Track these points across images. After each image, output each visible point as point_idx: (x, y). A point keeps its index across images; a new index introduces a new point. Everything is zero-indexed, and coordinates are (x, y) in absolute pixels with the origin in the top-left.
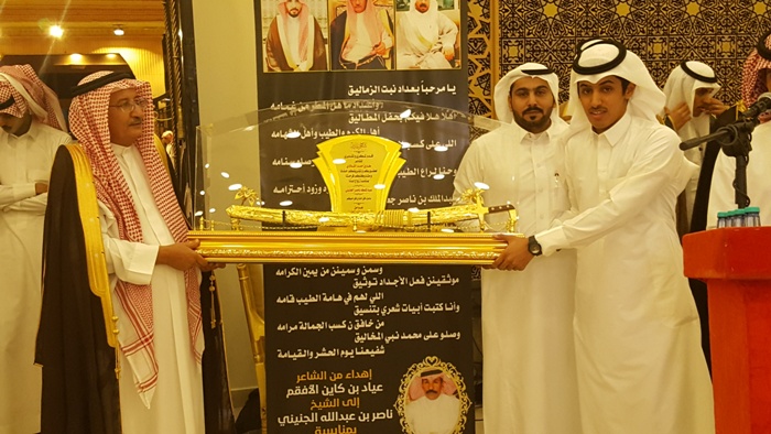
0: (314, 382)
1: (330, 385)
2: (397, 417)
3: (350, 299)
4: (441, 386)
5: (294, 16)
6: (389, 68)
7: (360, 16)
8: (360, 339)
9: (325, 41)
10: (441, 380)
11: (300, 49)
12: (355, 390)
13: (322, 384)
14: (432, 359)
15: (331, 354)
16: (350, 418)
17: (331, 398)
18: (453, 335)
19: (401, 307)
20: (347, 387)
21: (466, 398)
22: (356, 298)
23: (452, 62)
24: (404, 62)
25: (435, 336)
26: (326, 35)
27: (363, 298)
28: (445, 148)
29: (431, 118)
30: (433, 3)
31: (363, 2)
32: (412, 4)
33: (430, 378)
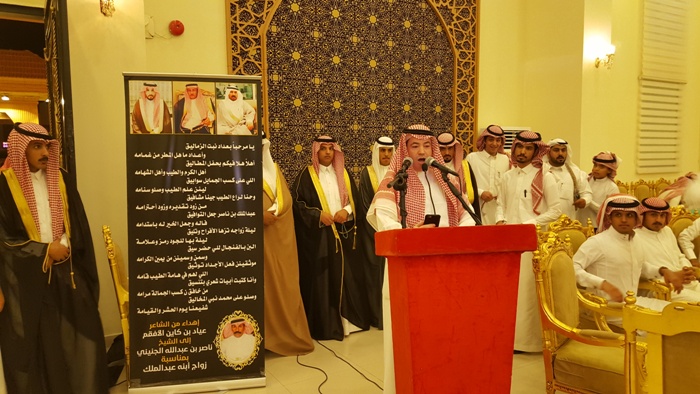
0: (161, 329)
1: (172, 330)
2: (215, 349)
3: (186, 275)
4: (244, 329)
5: (150, 100)
7: (193, 101)
8: (192, 301)
9: (171, 116)
10: (244, 325)
11: (154, 120)
12: (188, 333)
13: (166, 330)
14: (238, 312)
15: (172, 310)
16: (185, 350)
17: (172, 338)
18: (252, 297)
19: (219, 281)
20: (183, 331)
21: (259, 336)
22: (190, 275)
23: (252, 131)
24: (222, 130)
25: (241, 298)
26: (171, 112)
27: (194, 275)
28: (248, 183)
29: (239, 164)
30: (240, 95)
31: (195, 93)
32: (226, 95)
33: (237, 324)
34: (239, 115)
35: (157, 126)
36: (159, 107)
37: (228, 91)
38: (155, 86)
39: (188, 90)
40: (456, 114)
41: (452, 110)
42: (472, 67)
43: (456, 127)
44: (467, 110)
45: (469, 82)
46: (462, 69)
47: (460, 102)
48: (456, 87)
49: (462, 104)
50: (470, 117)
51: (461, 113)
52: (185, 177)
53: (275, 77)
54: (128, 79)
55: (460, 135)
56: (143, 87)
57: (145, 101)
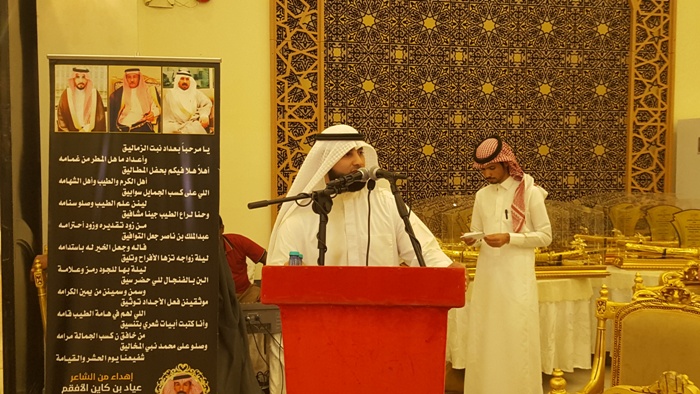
0: (85, 382)
1: (99, 385)
3: (117, 315)
4: (190, 388)
5: (80, 89)
6: (156, 132)
7: (134, 91)
8: (124, 348)
9: (105, 109)
10: (190, 383)
11: (85, 115)
12: (119, 390)
14: (183, 366)
15: (100, 359)
18: (202, 347)
19: (160, 322)
20: (112, 386)
22: (123, 314)
23: (207, 129)
24: (168, 127)
25: (187, 347)
26: (105, 105)
27: (128, 314)
28: (200, 197)
29: (189, 172)
30: (193, 83)
31: (136, 80)
32: (176, 83)
33: (181, 381)
34: (191, 108)
35: (88, 122)
36: (90, 98)
37: (178, 78)
38: (87, 71)
39: (127, 77)
40: (633, 97)
41: (627, 90)
42: (663, 23)
43: (633, 116)
44: (654, 90)
45: (658, 47)
46: (645, 27)
47: (641, 78)
48: (634, 55)
49: (645, 81)
50: (660, 101)
51: (643, 96)
52: (120, 188)
53: (337, 52)
54: (54, 62)
55: (641, 130)
56: (73, 74)
57: (74, 91)
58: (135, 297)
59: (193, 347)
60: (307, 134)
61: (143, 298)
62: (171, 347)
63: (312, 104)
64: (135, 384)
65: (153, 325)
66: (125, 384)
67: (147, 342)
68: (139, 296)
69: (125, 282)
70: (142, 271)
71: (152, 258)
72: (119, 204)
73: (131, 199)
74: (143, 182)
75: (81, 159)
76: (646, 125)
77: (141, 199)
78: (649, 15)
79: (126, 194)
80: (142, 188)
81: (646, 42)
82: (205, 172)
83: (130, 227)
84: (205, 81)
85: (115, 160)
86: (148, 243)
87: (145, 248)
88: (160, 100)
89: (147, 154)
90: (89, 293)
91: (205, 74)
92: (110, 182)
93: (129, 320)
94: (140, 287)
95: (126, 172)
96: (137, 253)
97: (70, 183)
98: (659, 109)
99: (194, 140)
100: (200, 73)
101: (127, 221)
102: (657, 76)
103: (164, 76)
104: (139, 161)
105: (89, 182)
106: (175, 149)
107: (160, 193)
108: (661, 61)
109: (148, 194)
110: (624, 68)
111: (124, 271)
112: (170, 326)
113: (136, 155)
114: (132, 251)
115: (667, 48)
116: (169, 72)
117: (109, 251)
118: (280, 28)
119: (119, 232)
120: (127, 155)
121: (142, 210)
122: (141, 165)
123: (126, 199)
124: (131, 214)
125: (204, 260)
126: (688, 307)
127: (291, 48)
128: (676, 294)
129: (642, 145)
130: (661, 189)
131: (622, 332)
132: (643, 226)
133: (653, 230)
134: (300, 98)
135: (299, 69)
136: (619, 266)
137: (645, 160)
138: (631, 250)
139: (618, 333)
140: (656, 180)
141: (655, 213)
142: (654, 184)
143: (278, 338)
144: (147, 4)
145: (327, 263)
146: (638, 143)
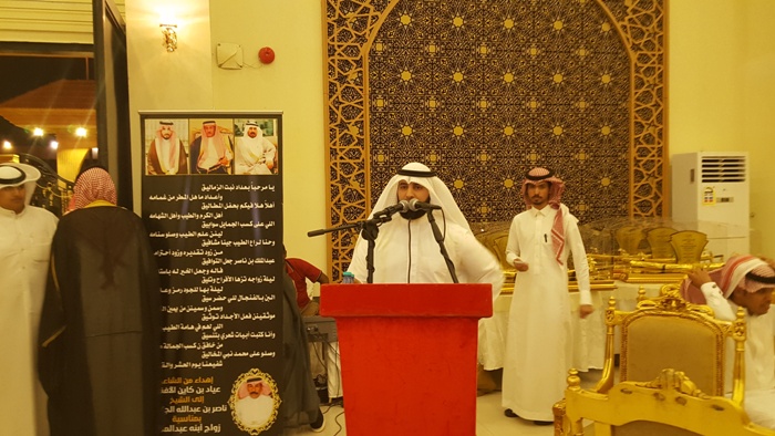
0: (173, 385)
1: (184, 387)
2: (229, 410)
3: (199, 328)
4: (261, 389)
5: (166, 139)
6: (230, 173)
7: (211, 139)
8: (205, 356)
9: (187, 155)
10: (261, 385)
11: (170, 160)
12: (201, 391)
14: (255, 370)
15: (185, 365)
16: (197, 410)
17: (184, 396)
18: (270, 354)
19: (234, 334)
20: (196, 389)
22: (204, 327)
23: (272, 170)
24: (240, 170)
25: (258, 354)
26: (187, 152)
27: (209, 327)
28: (267, 227)
29: (257, 206)
30: (260, 132)
31: (212, 130)
32: (245, 133)
33: (254, 383)
34: (258, 153)
35: (173, 166)
36: (174, 147)
37: (247, 128)
38: (172, 124)
39: (205, 128)
40: (633, 137)
41: (628, 131)
42: (658, 73)
43: (633, 152)
44: (651, 130)
45: (654, 93)
46: (642, 76)
47: (639, 120)
48: (633, 101)
49: (644, 122)
50: (657, 140)
51: (642, 135)
52: (201, 221)
53: (380, 103)
54: (144, 117)
55: (641, 164)
56: (160, 127)
57: (161, 141)
58: (214, 313)
59: (263, 355)
60: (355, 173)
61: (220, 313)
62: (245, 354)
63: (360, 147)
64: (215, 386)
65: (229, 336)
66: (206, 386)
67: (224, 351)
68: (217, 312)
69: (205, 300)
70: (219, 291)
71: (228, 279)
72: (199, 234)
73: (208, 230)
74: (219, 216)
75: (168, 197)
76: (645, 159)
77: (218, 230)
78: (646, 66)
79: (205, 226)
80: (218, 221)
81: (643, 89)
82: (271, 206)
83: (209, 253)
84: (270, 130)
85: (196, 198)
86: (224, 267)
87: (221, 271)
88: (232, 147)
89: (222, 192)
90: (175, 310)
91: (269, 124)
92: (191, 216)
93: (209, 332)
94: (218, 304)
95: (205, 207)
96: (215, 276)
97: (159, 217)
98: (656, 146)
99: (261, 180)
100: (266, 123)
101: (206, 249)
102: (654, 118)
103: (236, 126)
104: (216, 198)
105: (174, 216)
106: (245, 188)
107: (234, 225)
108: (657, 105)
109: (224, 225)
110: (625, 112)
111: (204, 291)
112: (243, 336)
113: (213, 193)
114: (211, 274)
115: (662, 94)
116: (240, 123)
117: (192, 274)
118: (331, 84)
119: (200, 258)
120: (206, 193)
121: (219, 240)
122: (217, 202)
123: (206, 230)
124: (210, 243)
125: (271, 280)
126: (685, 315)
127: (341, 100)
128: (674, 304)
129: (643, 177)
130: (659, 213)
131: (628, 337)
132: (645, 245)
133: (653, 249)
134: (349, 143)
135: (348, 118)
136: (625, 280)
137: (646, 190)
138: (635, 267)
139: (624, 337)
140: (655, 206)
141: (655, 234)
142: (653, 210)
143: (333, 345)
144: (220, 66)
145: (375, 282)
146: (639, 175)
